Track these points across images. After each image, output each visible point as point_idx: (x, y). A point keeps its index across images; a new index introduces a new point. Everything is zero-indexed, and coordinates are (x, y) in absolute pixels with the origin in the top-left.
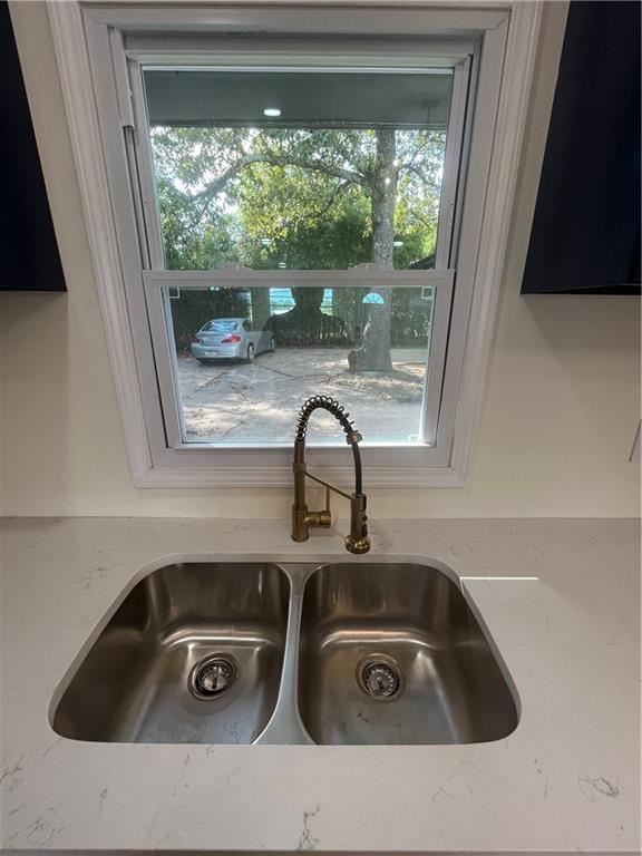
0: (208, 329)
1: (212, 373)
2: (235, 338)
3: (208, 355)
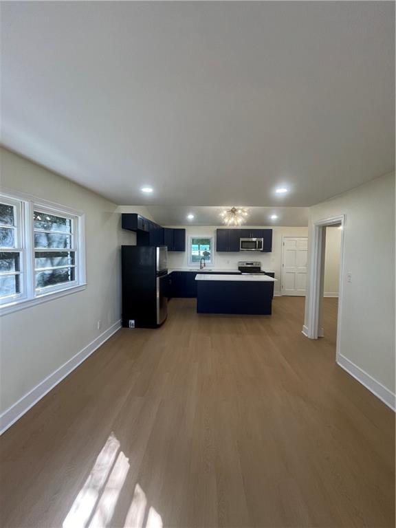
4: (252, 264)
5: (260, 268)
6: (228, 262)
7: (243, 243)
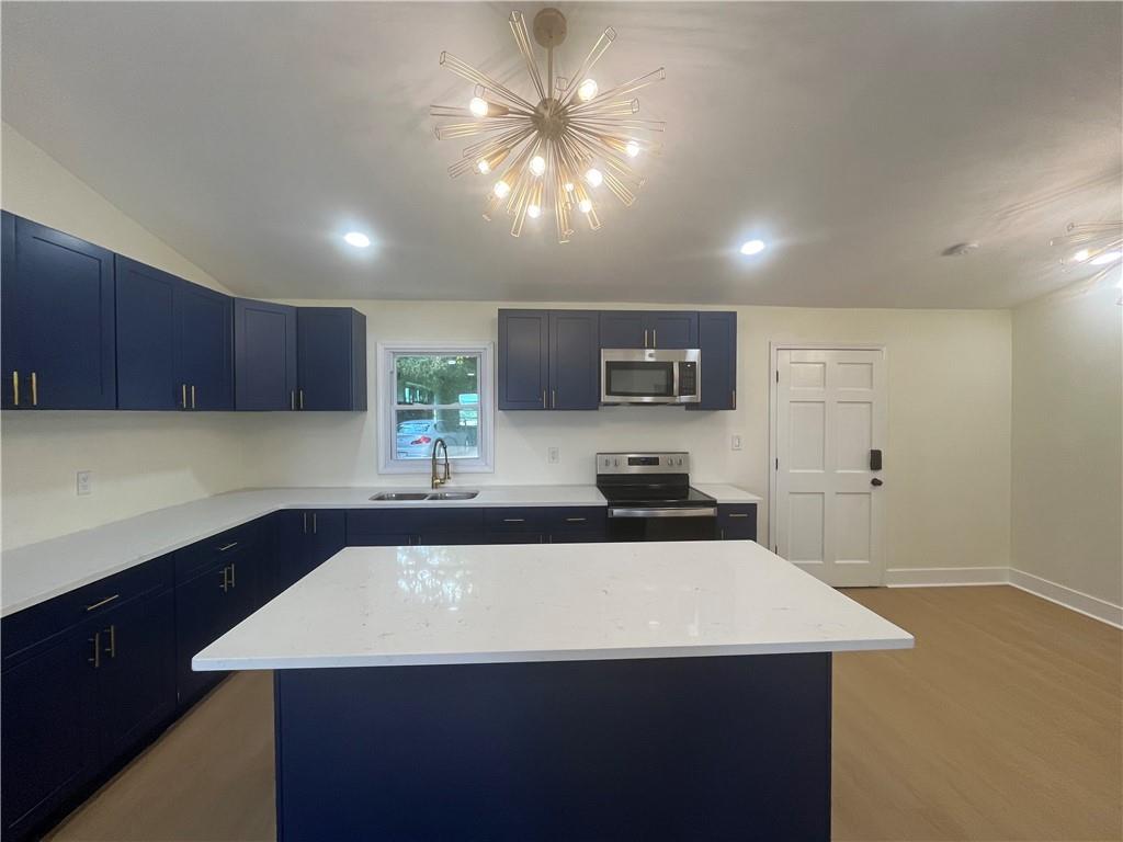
2: (425, 439)
5: (685, 477)
6: (553, 458)
7: (614, 372)
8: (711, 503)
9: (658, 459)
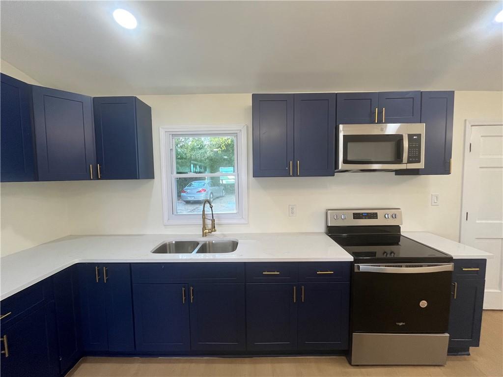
0: (190, 186)
1: (190, 207)
2: (203, 190)
3: (189, 199)
4: (374, 216)
5: (398, 228)
6: (292, 211)
7: (349, 145)
8: (448, 259)
9: (376, 214)
